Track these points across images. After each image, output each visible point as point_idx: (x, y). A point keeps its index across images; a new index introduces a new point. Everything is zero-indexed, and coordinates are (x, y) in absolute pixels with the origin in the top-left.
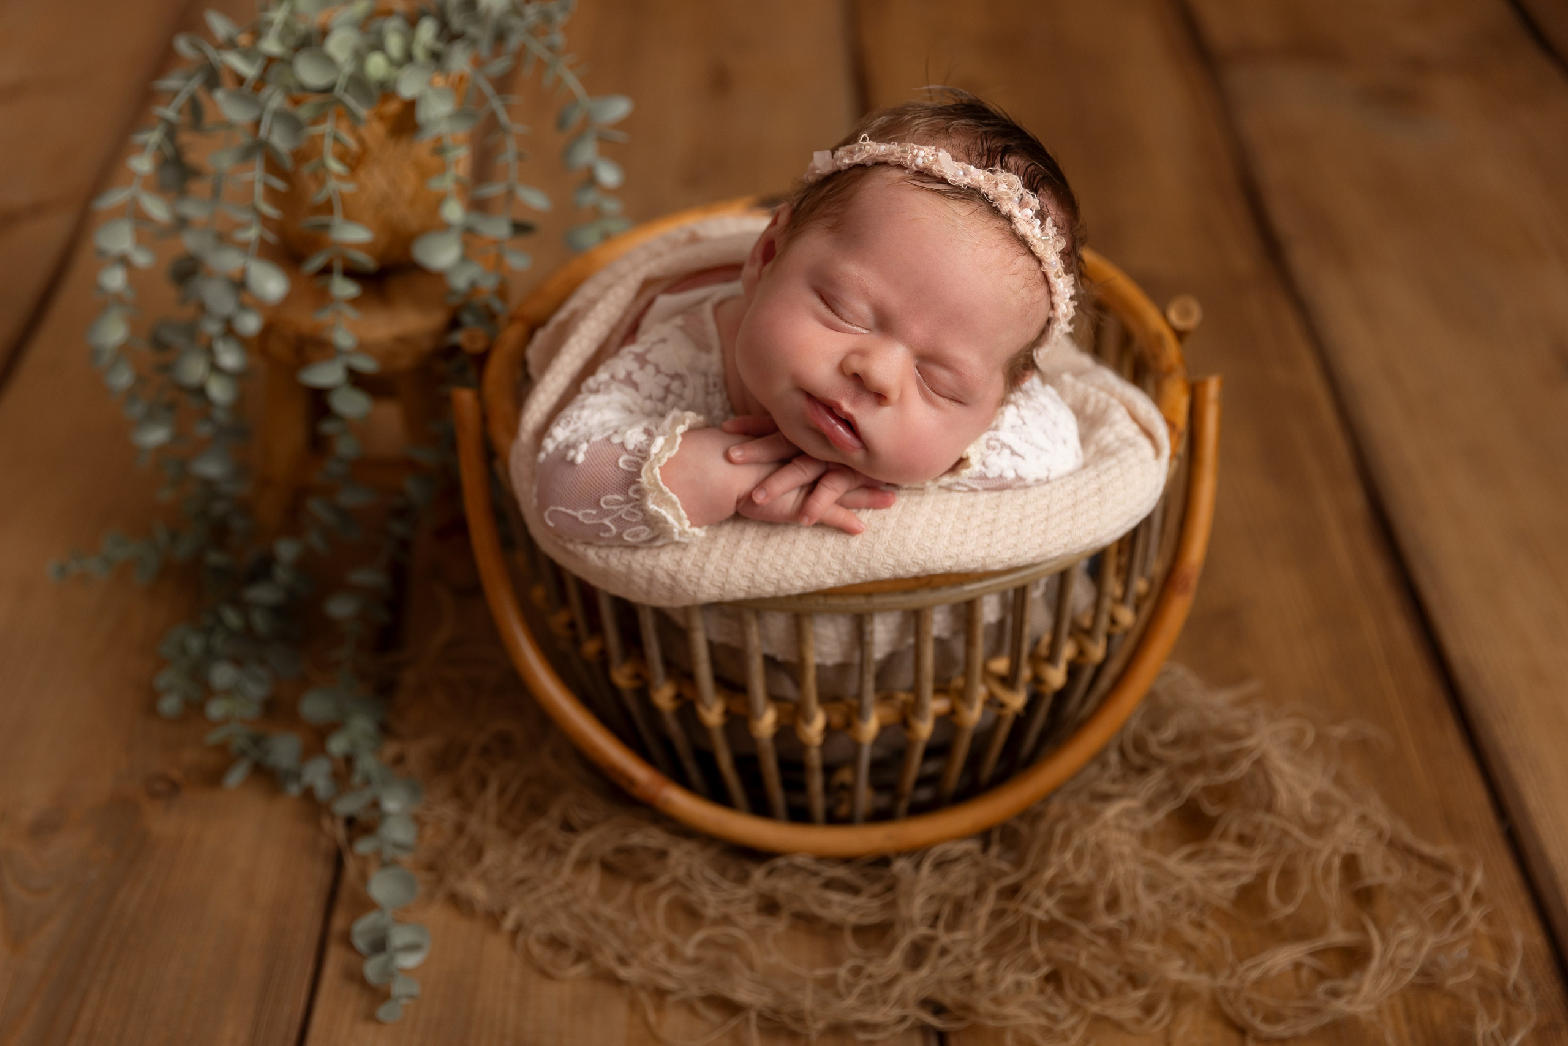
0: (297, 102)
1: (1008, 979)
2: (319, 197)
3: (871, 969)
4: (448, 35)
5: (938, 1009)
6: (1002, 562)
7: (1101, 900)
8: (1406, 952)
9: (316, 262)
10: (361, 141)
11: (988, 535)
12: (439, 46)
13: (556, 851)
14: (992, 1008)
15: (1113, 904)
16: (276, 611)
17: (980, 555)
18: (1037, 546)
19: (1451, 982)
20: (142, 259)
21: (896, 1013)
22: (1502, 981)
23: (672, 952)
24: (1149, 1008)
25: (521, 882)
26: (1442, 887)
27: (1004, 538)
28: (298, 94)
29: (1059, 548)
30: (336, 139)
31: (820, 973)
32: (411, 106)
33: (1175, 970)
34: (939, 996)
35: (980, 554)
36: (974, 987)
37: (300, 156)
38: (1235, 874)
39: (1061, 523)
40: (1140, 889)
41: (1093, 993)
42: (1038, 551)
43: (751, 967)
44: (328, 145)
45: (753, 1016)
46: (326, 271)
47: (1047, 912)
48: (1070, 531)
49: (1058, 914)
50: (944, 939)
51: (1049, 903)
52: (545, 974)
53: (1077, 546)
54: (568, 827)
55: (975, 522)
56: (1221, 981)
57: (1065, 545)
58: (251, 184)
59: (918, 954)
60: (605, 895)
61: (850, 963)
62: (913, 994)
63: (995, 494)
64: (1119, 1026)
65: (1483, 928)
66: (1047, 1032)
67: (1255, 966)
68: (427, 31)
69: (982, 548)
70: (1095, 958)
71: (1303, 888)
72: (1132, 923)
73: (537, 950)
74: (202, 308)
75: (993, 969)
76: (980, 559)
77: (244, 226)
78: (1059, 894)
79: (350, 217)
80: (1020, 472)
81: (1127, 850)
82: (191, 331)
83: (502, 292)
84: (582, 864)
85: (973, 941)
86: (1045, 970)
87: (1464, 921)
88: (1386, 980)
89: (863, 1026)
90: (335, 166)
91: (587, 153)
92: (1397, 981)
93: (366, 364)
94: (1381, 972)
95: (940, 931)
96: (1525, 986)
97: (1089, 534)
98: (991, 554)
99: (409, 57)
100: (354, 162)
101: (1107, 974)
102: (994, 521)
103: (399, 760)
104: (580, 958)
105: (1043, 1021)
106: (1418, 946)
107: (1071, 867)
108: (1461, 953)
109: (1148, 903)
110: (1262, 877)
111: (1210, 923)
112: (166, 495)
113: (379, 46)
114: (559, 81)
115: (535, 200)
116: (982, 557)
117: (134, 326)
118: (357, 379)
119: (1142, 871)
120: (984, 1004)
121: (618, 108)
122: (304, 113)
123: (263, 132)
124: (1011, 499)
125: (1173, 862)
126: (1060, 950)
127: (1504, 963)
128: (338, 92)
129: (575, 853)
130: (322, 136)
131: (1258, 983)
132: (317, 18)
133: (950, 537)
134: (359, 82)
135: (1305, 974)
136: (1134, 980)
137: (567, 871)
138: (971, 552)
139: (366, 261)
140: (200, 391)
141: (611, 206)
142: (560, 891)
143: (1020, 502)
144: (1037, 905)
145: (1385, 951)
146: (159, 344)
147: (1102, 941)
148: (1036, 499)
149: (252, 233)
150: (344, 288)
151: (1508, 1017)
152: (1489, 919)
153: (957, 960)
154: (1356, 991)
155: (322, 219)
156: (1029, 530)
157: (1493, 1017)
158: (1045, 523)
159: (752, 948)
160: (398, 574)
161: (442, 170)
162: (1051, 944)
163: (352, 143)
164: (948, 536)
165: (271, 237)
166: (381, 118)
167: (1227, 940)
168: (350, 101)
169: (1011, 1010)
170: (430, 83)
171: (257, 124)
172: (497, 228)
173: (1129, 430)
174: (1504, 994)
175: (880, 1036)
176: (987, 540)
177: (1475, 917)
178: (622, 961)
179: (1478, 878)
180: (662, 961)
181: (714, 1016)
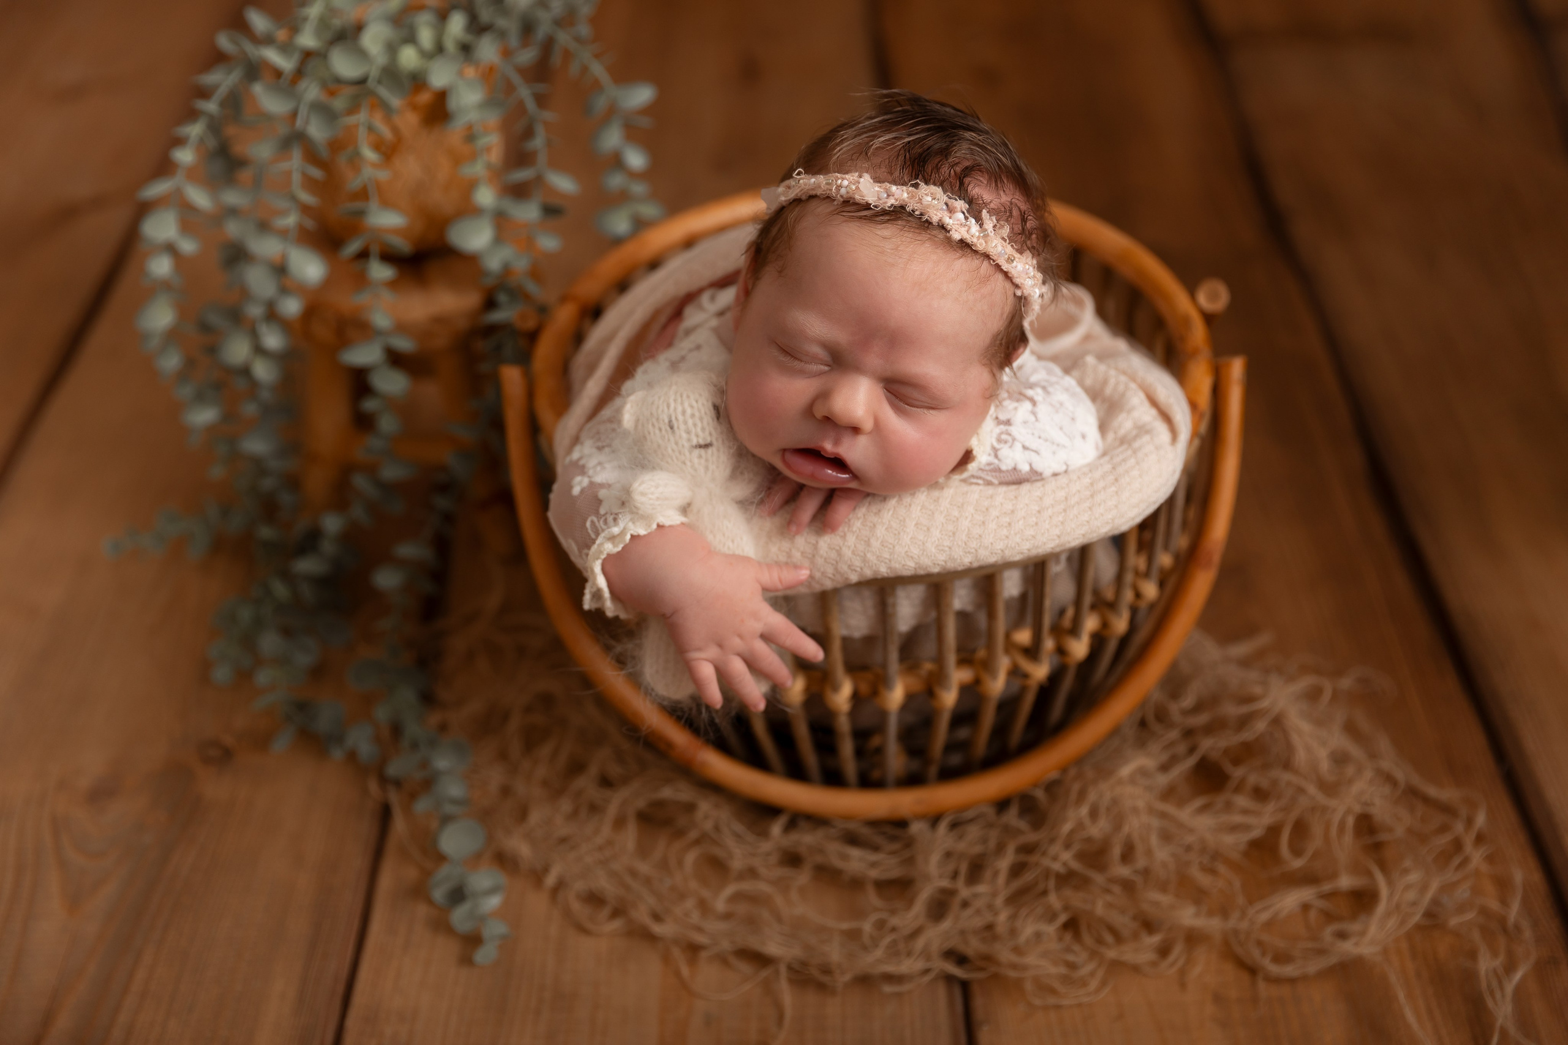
0: (332, 93)
1: (1028, 929)
2: (354, 183)
3: (895, 921)
4: (477, 27)
5: (961, 960)
6: (1022, 553)
7: (1117, 851)
8: (1411, 895)
9: (353, 247)
10: (395, 130)
11: (1006, 527)
12: (468, 38)
13: (594, 809)
14: (1014, 958)
15: (1128, 855)
16: (322, 582)
17: (999, 548)
18: (1055, 537)
19: (1454, 922)
20: (188, 246)
21: (919, 965)
22: (1502, 921)
23: (704, 906)
24: (1164, 951)
25: (563, 840)
26: (1444, 829)
27: (1022, 530)
28: (334, 84)
29: (1077, 538)
30: (371, 129)
31: (845, 926)
32: (442, 96)
33: (1188, 916)
34: (963, 948)
35: (999, 546)
36: (995, 938)
37: (336, 146)
38: (1245, 828)
39: (1079, 514)
40: (1154, 840)
41: (1109, 938)
42: (1057, 542)
43: (779, 919)
44: (362, 134)
45: (783, 969)
46: (363, 255)
47: (1065, 864)
48: (1088, 522)
49: (1075, 865)
50: (964, 892)
51: (1067, 856)
52: (582, 930)
53: (1095, 535)
54: (606, 782)
55: (994, 513)
56: (1232, 923)
57: (1083, 535)
58: (288, 174)
59: (939, 908)
60: (643, 851)
61: (874, 917)
62: (936, 947)
63: (1014, 487)
64: (1136, 969)
65: (1484, 868)
66: (1066, 980)
67: (1265, 909)
68: (457, 24)
69: (1001, 540)
70: (1109, 906)
71: (1315, 843)
72: (1146, 872)
73: (576, 906)
74: (245, 294)
75: (1013, 917)
76: (1000, 552)
77: (284, 213)
78: (1076, 847)
79: (387, 204)
80: (1035, 467)
81: (1141, 804)
82: (236, 316)
83: (535, 274)
84: (619, 823)
85: (994, 895)
86: (1063, 918)
87: (1466, 861)
88: (1392, 923)
89: (890, 978)
90: (369, 154)
91: (612, 138)
92: (1403, 922)
93: (404, 344)
94: (1388, 915)
95: (960, 884)
96: (1525, 925)
97: (1107, 523)
98: (1009, 545)
99: (439, 49)
100: (388, 151)
101: (1123, 921)
102: (1013, 512)
103: (443, 728)
104: (616, 913)
105: (1062, 970)
106: (1424, 888)
107: (1087, 821)
108: (1463, 893)
109: (1162, 854)
110: (1274, 831)
111: (1222, 869)
112: (217, 472)
113: (411, 38)
114: (585, 69)
115: (564, 183)
116: (1000, 549)
117: (182, 312)
118: (395, 359)
119: (1155, 823)
120: (1005, 955)
121: (641, 95)
122: (339, 104)
123: (299, 123)
124: (1029, 491)
125: (1185, 814)
126: (1077, 899)
127: (1504, 902)
128: (371, 83)
129: (612, 810)
130: (357, 126)
131: (1269, 925)
132: (351, 14)
133: (969, 530)
134: (391, 74)
135: (1313, 915)
136: (1148, 925)
137: (606, 830)
138: (990, 545)
139: (403, 245)
140: (245, 371)
141: (639, 188)
142: (601, 848)
143: (1038, 493)
144: (1055, 858)
145: (1391, 895)
146: (205, 328)
147: (1117, 889)
148: (1054, 491)
149: (291, 220)
150: (380, 272)
151: (1510, 954)
152: (1490, 859)
153: (978, 912)
154: (1363, 933)
155: (358, 205)
156: (1047, 522)
157: (1495, 954)
158: (1063, 514)
159: (779, 900)
160: (442, 545)
161: (473, 157)
162: (1068, 892)
163: (386, 132)
164: (967, 530)
165: (310, 224)
166: (414, 107)
167: (1237, 884)
168: (383, 92)
169: (1031, 959)
170: (460, 73)
171: (294, 114)
172: (528, 212)
173: (1146, 414)
174: (1505, 930)
175: (905, 987)
176: (1005, 532)
177: (1477, 857)
178: (657, 917)
179: (1481, 819)
180: (695, 917)
181: (745, 967)
